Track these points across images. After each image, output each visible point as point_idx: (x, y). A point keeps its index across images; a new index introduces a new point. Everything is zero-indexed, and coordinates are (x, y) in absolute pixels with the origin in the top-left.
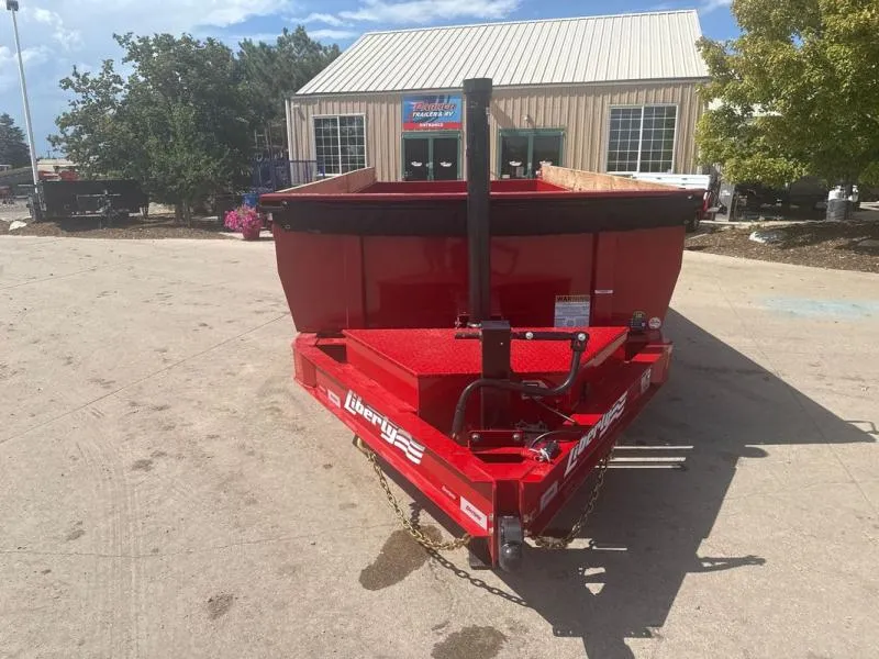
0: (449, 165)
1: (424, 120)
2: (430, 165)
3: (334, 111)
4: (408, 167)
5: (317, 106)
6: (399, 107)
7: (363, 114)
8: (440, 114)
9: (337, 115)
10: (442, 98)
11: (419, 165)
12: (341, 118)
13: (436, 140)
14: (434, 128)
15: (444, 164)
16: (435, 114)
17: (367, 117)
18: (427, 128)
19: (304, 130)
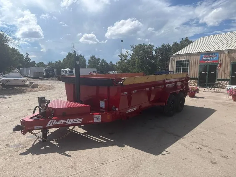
0: (213, 73)
1: (207, 60)
2: (207, 73)
3: (181, 59)
4: (200, 73)
5: (177, 58)
6: (199, 57)
7: (189, 59)
8: (212, 58)
9: (182, 60)
10: (212, 54)
11: (204, 72)
12: (183, 60)
13: (209, 66)
14: (209, 62)
15: (212, 73)
16: (210, 58)
17: (190, 60)
18: (207, 62)
19: (174, 63)
